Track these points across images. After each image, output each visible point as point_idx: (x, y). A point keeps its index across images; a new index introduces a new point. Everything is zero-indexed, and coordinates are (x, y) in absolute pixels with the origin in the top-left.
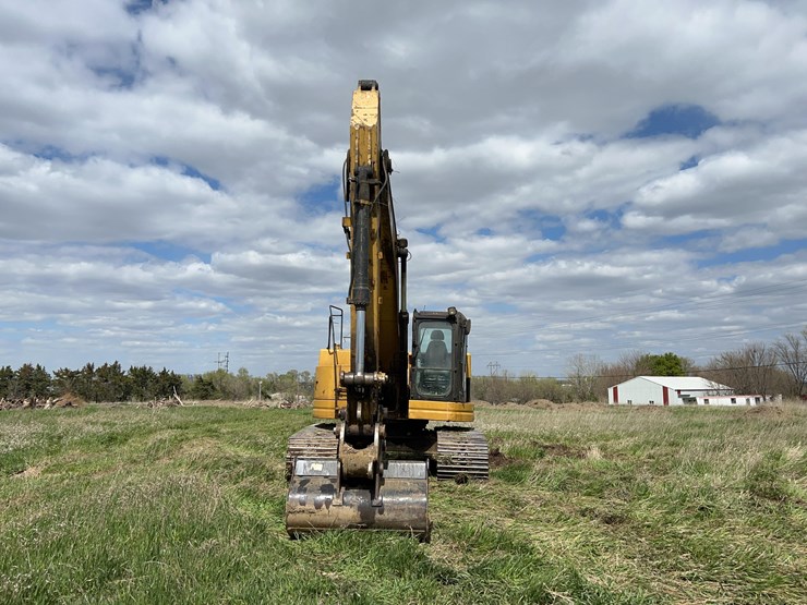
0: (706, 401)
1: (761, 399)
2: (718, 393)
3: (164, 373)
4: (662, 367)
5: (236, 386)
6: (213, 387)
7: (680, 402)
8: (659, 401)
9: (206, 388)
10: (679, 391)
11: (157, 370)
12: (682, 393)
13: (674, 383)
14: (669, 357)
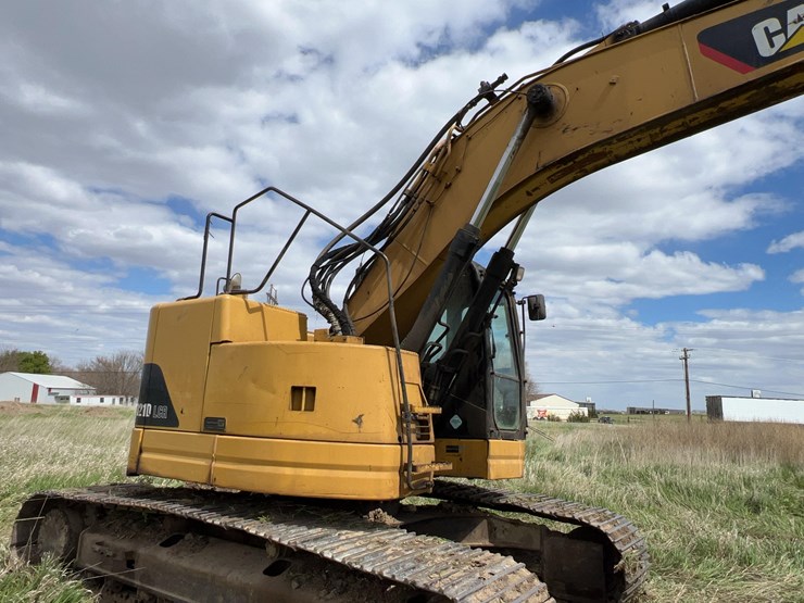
0: (79, 400)
1: (124, 400)
2: (87, 393)
4: (29, 365)
7: (52, 400)
8: (27, 398)
10: (50, 389)
12: (52, 391)
13: (44, 381)
14: (38, 355)
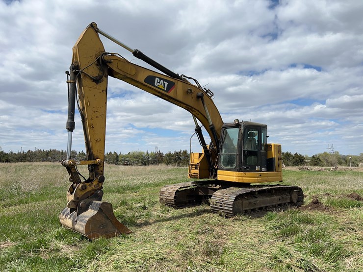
3: (296, 154)
5: (334, 160)
6: (320, 160)
9: (316, 161)
11: (293, 153)
